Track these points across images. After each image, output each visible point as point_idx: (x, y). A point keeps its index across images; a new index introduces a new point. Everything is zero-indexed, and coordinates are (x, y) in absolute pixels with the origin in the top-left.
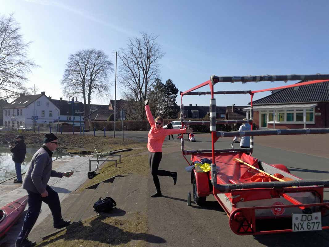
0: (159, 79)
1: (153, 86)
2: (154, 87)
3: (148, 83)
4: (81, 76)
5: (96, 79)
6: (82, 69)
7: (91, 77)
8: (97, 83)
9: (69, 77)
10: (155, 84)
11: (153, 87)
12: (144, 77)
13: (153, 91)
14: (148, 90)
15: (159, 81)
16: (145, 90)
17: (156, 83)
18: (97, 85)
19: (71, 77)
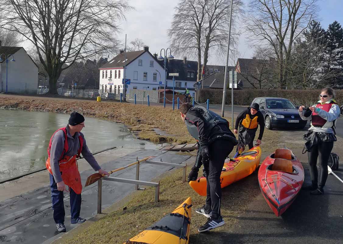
0: (317, 21)
1: (304, 34)
2: (306, 35)
3: (296, 28)
4: (195, 24)
5: (217, 27)
6: (198, 13)
7: (210, 25)
8: (218, 33)
9: (179, 26)
10: (309, 30)
11: (304, 36)
12: (290, 19)
13: (305, 42)
14: (295, 41)
15: (315, 25)
16: (289, 40)
17: (310, 28)
18: (218, 36)
19: (181, 25)
